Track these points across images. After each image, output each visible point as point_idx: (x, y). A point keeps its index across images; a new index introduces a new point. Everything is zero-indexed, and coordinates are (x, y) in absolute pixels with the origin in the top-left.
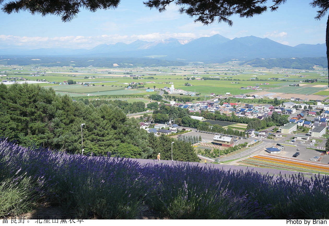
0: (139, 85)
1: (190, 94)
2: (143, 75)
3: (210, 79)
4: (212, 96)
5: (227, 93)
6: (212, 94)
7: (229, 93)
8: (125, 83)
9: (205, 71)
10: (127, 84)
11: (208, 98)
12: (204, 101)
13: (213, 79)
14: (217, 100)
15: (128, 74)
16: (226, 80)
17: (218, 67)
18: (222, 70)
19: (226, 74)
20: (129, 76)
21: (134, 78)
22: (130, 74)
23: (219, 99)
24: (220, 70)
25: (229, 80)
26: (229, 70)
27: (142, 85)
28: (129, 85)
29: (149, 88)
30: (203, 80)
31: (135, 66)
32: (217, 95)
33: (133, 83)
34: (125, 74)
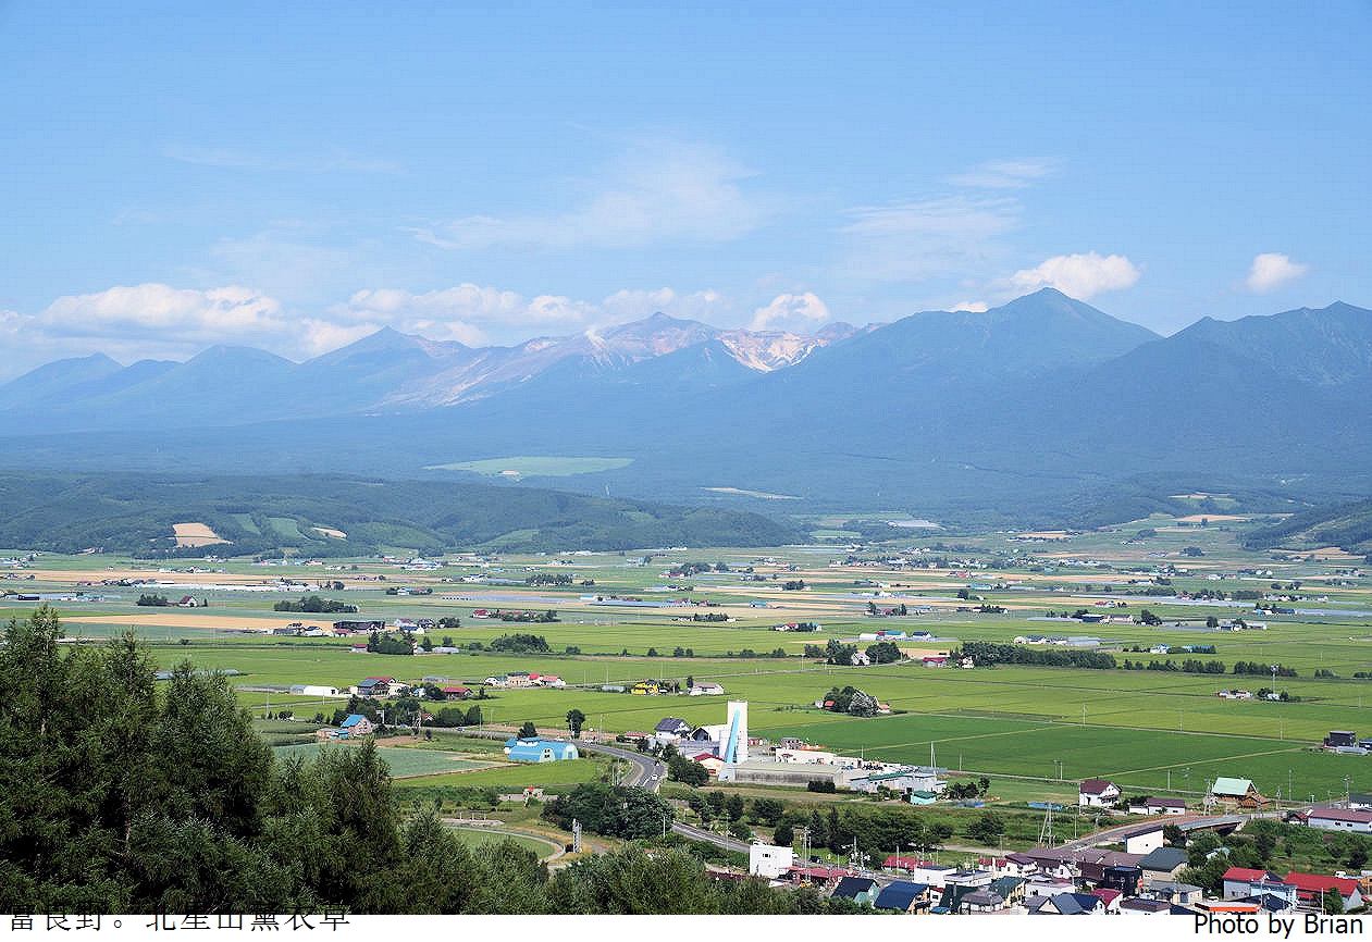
0: (434, 708)
1: (896, 785)
2: (451, 623)
3: (1024, 658)
4: (1096, 801)
5: (1225, 785)
6: (1095, 787)
7: (1240, 786)
8: (311, 691)
9: (963, 594)
10: (324, 691)
11: (1067, 822)
12: (1040, 849)
13: (1051, 660)
14: (1156, 840)
15: (312, 606)
16: (1167, 668)
17: (1062, 556)
18: (1108, 589)
19: (1148, 618)
20: (325, 626)
21: (375, 646)
22: (335, 607)
23: (1173, 834)
24: (1089, 588)
25: (1190, 668)
26: (1163, 588)
27: (464, 707)
28: (354, 706)
29: (528, 732)
30: (968, 663)
31: (362, 546)
32: (1140, 802)
33: (382, 686)
34: (284, 607)
